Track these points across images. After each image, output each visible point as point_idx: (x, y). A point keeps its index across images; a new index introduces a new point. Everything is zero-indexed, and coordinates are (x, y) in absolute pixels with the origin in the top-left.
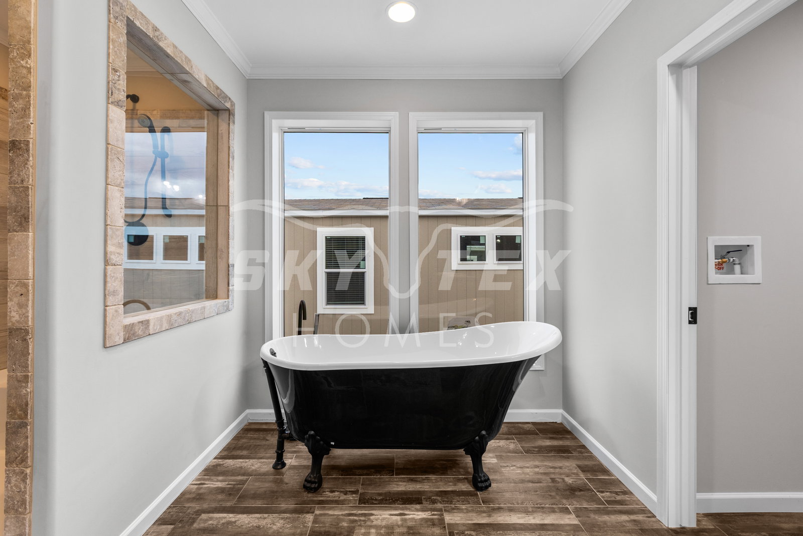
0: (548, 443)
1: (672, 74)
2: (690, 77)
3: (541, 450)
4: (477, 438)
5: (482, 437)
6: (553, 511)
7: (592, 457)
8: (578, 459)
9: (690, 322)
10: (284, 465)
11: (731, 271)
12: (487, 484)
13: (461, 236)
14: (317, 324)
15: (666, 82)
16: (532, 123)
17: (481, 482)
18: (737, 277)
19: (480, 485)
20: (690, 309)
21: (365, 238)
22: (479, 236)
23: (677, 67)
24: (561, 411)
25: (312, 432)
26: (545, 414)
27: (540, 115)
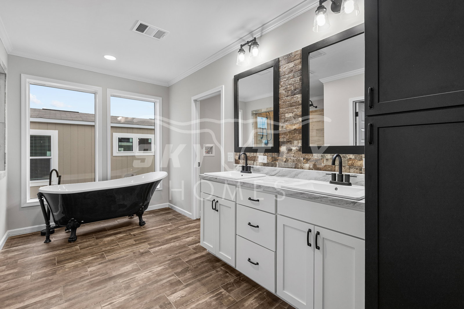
0: (164, 212)
1: (194, 102)
2: (198, 104)
3: (161, 214)
4: (141, 209)
5: (142, 208)
6: (165, 224)
7: (177, 212)
8: (173, 214)
9: (198, 166)
10: (50, 241)
11: (209, 153)
12: (144, 223)
13: (119, 138)
14: (60, 180)
15: (193, 104)
16: (159, 101)
17: (142, 223)
18: (210, 155)
19: (142, 224)
20: (198, 163)
21: (51, 137)
22: (129, 138)
23: (195, 101)
24: (168, 203)
25: (73, 219)
26: (163, 205)
27: (161, 98)
